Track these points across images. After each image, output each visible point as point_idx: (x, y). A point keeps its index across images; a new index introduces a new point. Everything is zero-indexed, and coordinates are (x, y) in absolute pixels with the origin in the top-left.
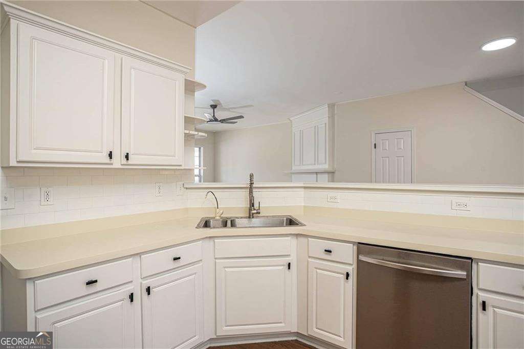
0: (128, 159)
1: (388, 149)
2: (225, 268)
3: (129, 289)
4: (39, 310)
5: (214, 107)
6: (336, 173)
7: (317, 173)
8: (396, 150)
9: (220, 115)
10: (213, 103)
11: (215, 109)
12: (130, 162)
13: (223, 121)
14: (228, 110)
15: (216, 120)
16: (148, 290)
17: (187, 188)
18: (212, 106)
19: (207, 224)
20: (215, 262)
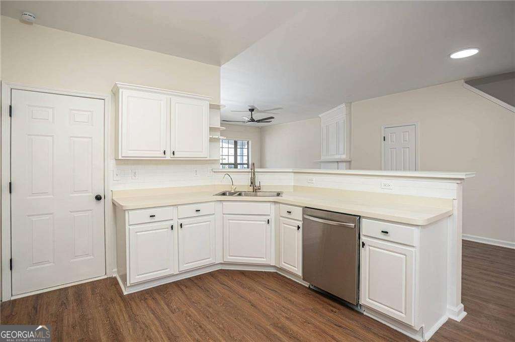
0: (174, 154)
1: (395, 140)
2: (229, 220)
3: (171, 223)
4: (131, 225)
5: (252, 110)
6: (352, 162)
7: (337, 162)
8: (402, 142)
9: (257, 116)
10: (250, 108)
11: (253, 112)
12: (175, 156)
13: (259, 121)
14: (264, 111)
15: (252, 120)
16: (181, 225)
17: (214, 172)
18: (250, 110)
19: (224, 194)
20: (223, 217)
